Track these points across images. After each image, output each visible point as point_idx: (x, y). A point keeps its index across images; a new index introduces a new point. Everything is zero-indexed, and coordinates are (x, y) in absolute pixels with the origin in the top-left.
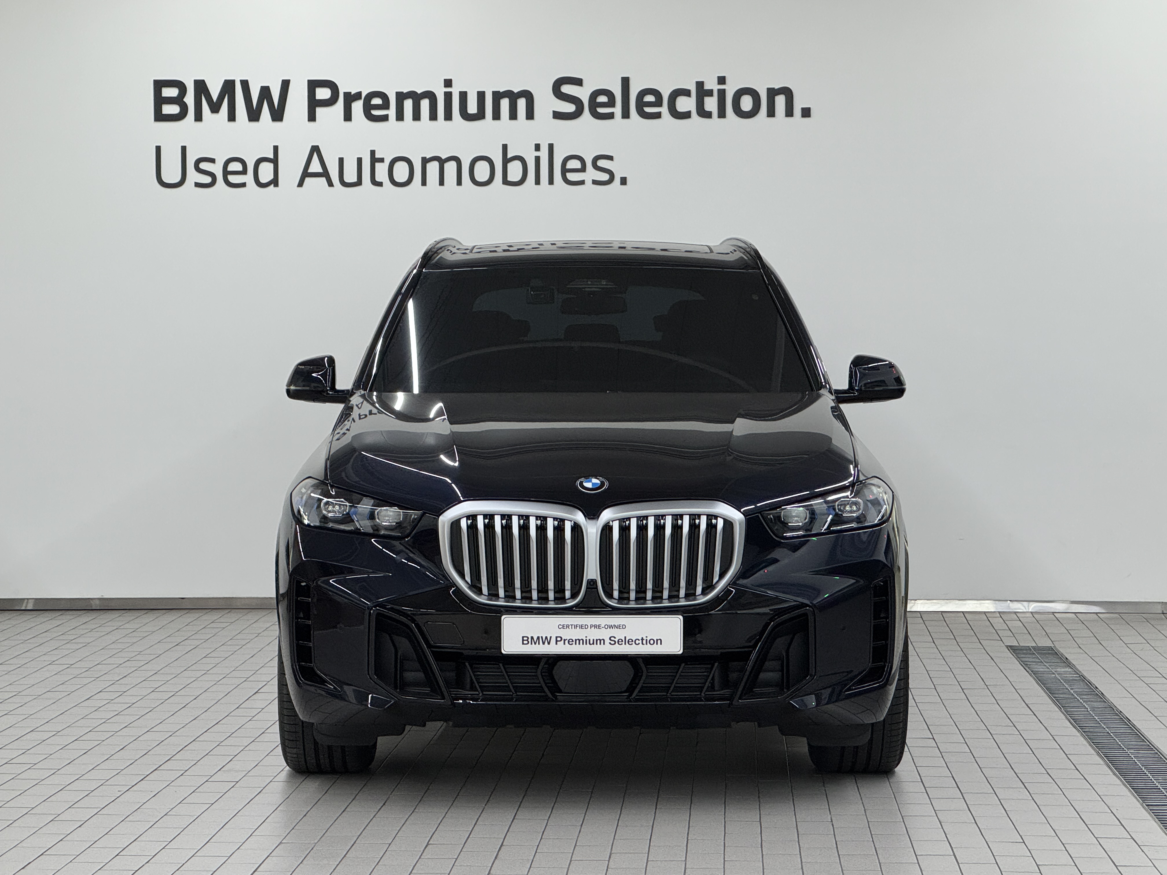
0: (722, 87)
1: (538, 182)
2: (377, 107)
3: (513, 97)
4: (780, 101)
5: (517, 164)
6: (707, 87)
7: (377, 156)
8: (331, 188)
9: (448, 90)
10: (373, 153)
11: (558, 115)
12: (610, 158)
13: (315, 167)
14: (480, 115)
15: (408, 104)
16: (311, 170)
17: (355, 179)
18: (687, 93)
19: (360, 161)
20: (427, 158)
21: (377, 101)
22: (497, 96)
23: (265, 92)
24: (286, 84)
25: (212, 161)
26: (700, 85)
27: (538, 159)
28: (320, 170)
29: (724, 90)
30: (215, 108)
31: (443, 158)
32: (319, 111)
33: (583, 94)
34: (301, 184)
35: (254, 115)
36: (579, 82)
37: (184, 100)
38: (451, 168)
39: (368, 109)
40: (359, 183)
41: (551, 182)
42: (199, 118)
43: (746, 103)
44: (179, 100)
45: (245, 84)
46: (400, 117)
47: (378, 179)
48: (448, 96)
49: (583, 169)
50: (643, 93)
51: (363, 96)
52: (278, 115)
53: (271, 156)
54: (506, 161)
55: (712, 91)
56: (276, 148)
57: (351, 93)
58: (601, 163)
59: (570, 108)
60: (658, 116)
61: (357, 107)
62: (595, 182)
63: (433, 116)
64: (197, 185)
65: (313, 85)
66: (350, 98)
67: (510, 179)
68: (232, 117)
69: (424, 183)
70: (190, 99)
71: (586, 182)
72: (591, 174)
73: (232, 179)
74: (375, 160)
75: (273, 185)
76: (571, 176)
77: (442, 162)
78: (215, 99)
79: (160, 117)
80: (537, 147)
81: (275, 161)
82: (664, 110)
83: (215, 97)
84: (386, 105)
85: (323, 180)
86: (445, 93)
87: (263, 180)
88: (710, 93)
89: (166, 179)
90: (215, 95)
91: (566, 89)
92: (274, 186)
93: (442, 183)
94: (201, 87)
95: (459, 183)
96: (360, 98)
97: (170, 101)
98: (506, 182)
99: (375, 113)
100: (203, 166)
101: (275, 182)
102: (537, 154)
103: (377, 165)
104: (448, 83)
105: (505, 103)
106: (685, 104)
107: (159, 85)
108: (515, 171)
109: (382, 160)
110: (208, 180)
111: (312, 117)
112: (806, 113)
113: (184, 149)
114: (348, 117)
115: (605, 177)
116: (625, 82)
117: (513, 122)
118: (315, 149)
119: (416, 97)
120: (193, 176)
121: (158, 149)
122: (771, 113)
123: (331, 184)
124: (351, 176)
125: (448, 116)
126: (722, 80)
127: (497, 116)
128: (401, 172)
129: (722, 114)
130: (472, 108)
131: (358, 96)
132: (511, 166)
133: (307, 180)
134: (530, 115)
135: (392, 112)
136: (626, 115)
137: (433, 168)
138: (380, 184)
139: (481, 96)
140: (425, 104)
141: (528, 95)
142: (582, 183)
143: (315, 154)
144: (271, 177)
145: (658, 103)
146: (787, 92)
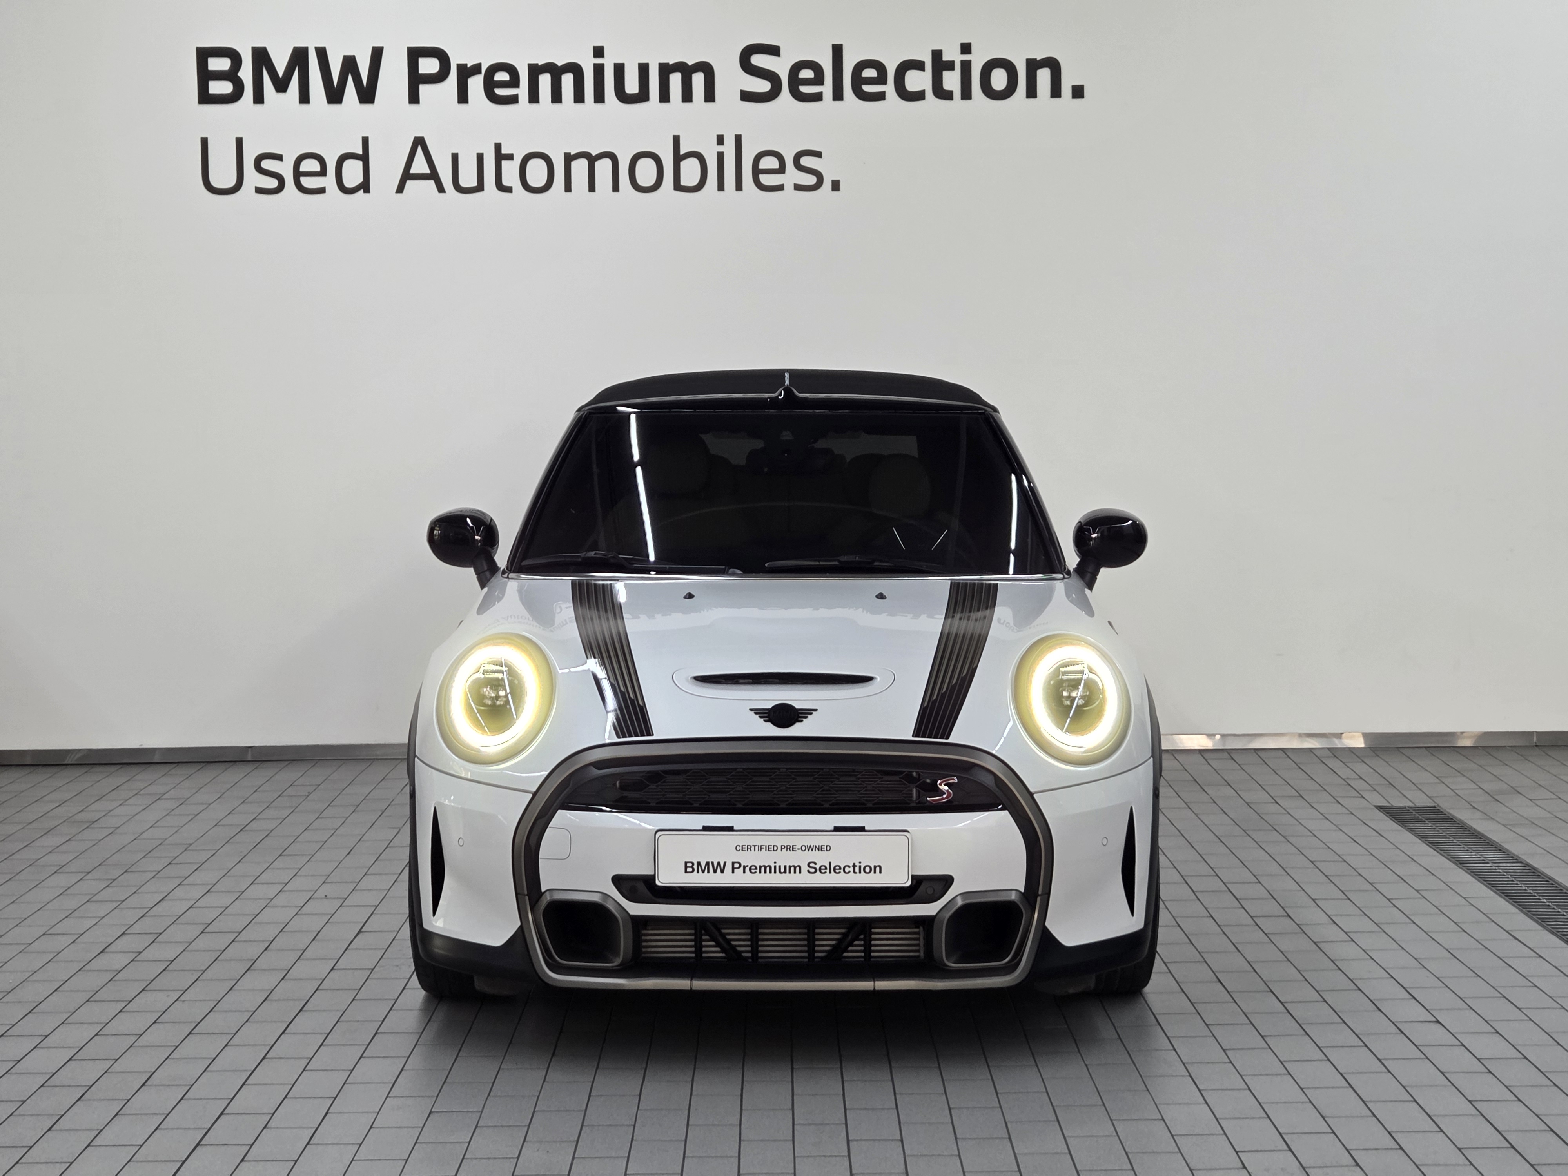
0: (966, 57)
1: (721, 187)
2: (503, 85)
3: (686, 71)
4: (1044, 76)
5: (694, 162)
6: (945, 58)
7: (504, 151)
8: (442, 194)
9: (599, 61)
10: (498, 147)
11: (747, 96)
12: (818, 154)
13: (420, 166)
14: (643, 96)
15: (545, 81)
16: (412, 171)
17: (474, 183)
18: (919, 65)
19: (480, 158)
20: (572, 154)
21: (502, 76)
22: (665, 70)
23: (350, 64)
24: (377, 54)
25: (279, 158)
26: (937, 55)
27: (720, 156)
28: (427, 171)
29: (970, 61)
30: (281, 86)
31: (594, 154)
32: (424, 89)
33: (781, 67)
34: (400, 189)
35: (335, 96)
36: (774, 51)
37: (239, 74)
38: (604, 167)
39: (490, 87)
40: (480, 187)
41: (739, 187)
42: (259, 98)
43: (999, 80)
44: (232, 75)
45: (322, 54)
46: (534, 97)
47: (505, 182)
48: (599, 70)
49: (781, 170)
50: (861, 66)
51: (483, 70)
52: (367, 95)
53: (360, 151)
54: (678, 158)
55: (953, 62)
56: (365, 141)
57: (466, 65)
58: (805, 161)
59: (764, 86)
60: (881, 96)
61: (476, 84)
62: (798, 187)
63: (579, 97)
64: (259, 190)
65: (415, 54)
66: (465, 73)
67: (684, 182)
68: (304, 98)
69: (568, 188)
70: (246, 73)
71: (785, 187)
72: (793, 176)
73: (306, 182)
74: (500, 157)
75: (362, 191)
76: (765, 179)
77: (592, 160)
78: (281, 74)
79: (205, 97)
80: (720, 140)
81: (364, 158)
82: (889, 88)
83: (281, 71)
84: (514, 82)
85: (432, 183)
86: (595, 65)
87: (349, 183)
88: (950, 66)
89: (215, 183)
90: (281, 68)
91: (758, 60)
92: (364, 192)
93: (592, 188)
94: (261, 57)
95: (616, 188)
96: (480, 72)
97: (219, 76)
98: (678, 186)
99: (500, 92)
100: (266, 164)
101: (365, 186)
102: (720, 148)
103: (504, 163)
104: (599, 52)
105: (675, 80)
106: (916, 81)
107: (204, 54)
108: (690, 172)
109: (510, 157)
110: (273, 183)
111: (414, 98)
112: (1078, 92)
113: (239, 142)
114: (463, 97)
115: (811, 180)
116: (837, 51)
117: (687, 105)
118: (419, 142)
119: (556, 71)
120: (252, 178)
121: (204, 142)
122: (1032, 92)
123: (441, 189)
124: (468, 178)
125: (599, 98)
126: (966, 48)
127: (665, 97)
128: (537, 173)
129: (966, 94)
130: (632, 86)
131: (476, 69)
132: (683, 164)
133: (409, 183)
134: (710, 96)
135: (523, 91)
136: (838, 95)
137: (580, 167)
138: (509, 190)
139: (644, 69)
140: (568, 80)
141: (707, 69)
142: (780, 188)
143: (419, 150)
144: (360, 179)
145: (882, 79)
146: (1053, 65)
